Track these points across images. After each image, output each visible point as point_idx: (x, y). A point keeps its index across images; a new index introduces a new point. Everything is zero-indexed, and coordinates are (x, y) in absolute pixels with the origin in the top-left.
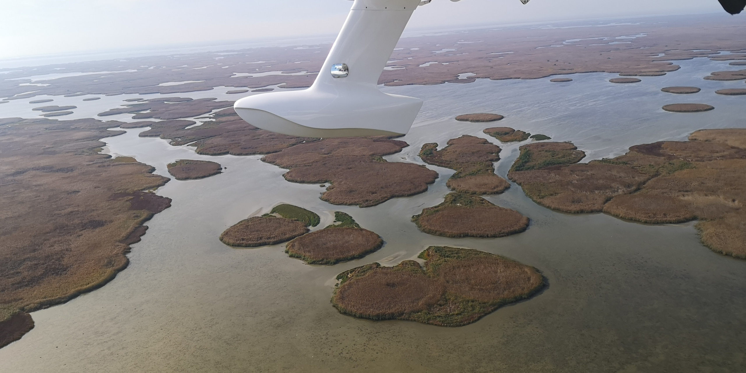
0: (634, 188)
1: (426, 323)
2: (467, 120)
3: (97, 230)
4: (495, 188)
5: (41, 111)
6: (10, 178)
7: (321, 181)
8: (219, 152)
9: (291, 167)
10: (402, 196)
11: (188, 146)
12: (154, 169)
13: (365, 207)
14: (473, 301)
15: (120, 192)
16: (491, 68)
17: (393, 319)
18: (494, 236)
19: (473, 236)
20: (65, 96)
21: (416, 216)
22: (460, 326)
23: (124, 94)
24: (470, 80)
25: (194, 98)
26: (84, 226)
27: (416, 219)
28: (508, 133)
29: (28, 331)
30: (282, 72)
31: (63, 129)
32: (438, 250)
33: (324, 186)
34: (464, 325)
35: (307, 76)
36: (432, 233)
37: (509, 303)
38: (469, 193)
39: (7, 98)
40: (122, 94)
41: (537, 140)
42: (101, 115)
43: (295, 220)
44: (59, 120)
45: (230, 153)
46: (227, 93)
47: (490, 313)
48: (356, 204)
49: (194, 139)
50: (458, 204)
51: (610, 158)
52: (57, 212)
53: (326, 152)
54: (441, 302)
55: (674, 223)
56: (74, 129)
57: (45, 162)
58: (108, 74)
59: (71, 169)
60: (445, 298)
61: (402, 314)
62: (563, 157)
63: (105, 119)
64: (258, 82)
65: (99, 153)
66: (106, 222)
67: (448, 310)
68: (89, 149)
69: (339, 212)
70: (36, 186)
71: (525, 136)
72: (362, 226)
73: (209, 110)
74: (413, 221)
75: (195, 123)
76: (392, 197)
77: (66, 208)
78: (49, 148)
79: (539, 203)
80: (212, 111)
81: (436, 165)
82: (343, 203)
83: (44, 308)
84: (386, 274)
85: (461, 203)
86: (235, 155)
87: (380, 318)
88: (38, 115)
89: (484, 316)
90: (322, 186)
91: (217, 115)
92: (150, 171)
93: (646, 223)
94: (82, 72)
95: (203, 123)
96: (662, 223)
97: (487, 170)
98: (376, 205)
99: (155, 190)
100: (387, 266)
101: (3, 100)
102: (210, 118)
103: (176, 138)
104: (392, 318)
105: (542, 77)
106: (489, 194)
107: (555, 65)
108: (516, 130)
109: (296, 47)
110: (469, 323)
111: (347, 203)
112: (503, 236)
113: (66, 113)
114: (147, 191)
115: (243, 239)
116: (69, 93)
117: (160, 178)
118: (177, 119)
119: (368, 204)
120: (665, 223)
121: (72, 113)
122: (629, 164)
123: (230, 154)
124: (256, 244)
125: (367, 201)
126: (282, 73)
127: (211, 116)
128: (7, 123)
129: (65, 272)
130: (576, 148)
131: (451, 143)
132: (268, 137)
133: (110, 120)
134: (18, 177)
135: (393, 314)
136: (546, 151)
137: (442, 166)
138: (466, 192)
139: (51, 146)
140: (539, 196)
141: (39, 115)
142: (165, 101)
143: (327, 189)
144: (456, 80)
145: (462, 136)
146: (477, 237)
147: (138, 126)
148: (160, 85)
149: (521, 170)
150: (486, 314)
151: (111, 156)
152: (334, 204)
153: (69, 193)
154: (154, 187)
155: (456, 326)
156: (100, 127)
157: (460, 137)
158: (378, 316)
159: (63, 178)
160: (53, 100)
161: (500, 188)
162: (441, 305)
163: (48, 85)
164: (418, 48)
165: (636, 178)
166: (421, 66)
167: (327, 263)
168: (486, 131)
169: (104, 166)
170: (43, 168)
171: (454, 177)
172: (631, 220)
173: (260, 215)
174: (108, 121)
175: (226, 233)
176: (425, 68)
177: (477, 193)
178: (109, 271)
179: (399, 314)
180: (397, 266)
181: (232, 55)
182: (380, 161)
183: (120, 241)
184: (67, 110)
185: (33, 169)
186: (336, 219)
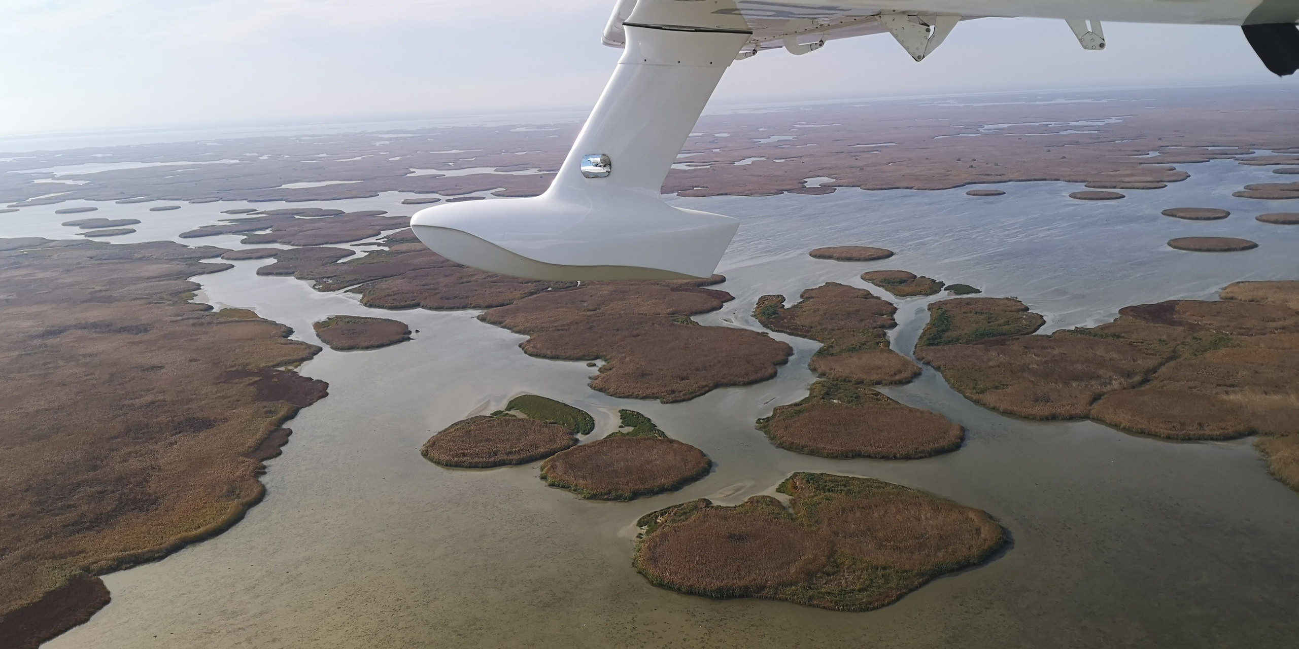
0: (1138, 378)
1: (807, 603)
2: (830, 257)
3: (202, 435)
4: (895, 374)
5: (78, 227)
6: (38, 342)
7: (589, 357)
8: (402, 304)
9: (533, 331)
10: (734, 384)
11: (345, 292)
12: (290, 331)
13: (670, 403)
14: (884, 568)
15: (235, 369)
16: (860, 169)
17: (747, 596)
18: (907, 458)
19: (869, 456)
20: (117, 203)
21: (763, 419)
22: (867, 610)
23: (221, 201)
24: (825, 189)
25: (347, 211)
26: (178, 428)
27: (764, 424)
28: (905, 281)
29: (100, 608)
30: (495, 168)
31: (121, 258)
32: (811, 478)
33: (595, 365)
34: (874, 609)
35: (541, 177)
36: (796, 449)
37: (948, 572)
38: (851, 381)
39: (15, 203)
40: (217, 201)
41: (957, 294)
42: (185, 236)
43: (551, 423)
44: (112, 243)
45: (421, 305)
46: (403, 203)
47: (916, 588)
48: (653, 397)
49: (355, 280)
50: (835, 401)
51: (1088, 327)
52: (127, 402)
53: (591, 307)
54: (828, 569)
55: (1217, 440)
56: (140, 259)
57: (95, 314)
58: (191, 166)
59: (144, 329)
60: (835, 561)
61: (763, 588)
62: (1007, 323)
63: (193, 243)
64: (456, 186)
65: (190, 301)
66: (215, 420)
67: (843, 583)
68: (171, 294)
69: (627, 410)
70: (84, 356)
71: (935, 287)
72: (671, 435)
73: (377, 232)
74: (760, 429)
75: (354, 253)
76: (717, 386)
77: (142, 396)
78: (101, 291)
79: (977, 402)
80: (380, 234)
81: (785, 333)
82: (631, 395)
83: (124, 568)
84: (726, 519)
85: (839, 399)
86: (431, 308)
87: (724, 595)
88: (74, 234)
89: (907, 593)
90: (590, 365)
91: (390, 241)
92: (284, 334)
93: (1169, 438)
94: (143, 162)
95: (368, 253)
96: (1197, 439)
97: (878, 343)
98: (690, 399)
99: (296, 367)
100: (724, 505)
101: (8, 206)
102: (379, 245)
103: (324, 278)
104: (745, 594)
105: (951, 186)
106: (886, 385)
107: (972, 166)
108: (918, 276)
109: (514, 127)
110: (883, 606)
111: (638, 395)
112: (921, 458)
113: (124, 231)
114: (282, 369)
115: (464, 455)
116: (125, 197)
117: (304, 346)
118: (321, 246)
119: (675, 398)
120: (1202, 440)
121: (134, 231)
122: (1123, 337)
123: (423, 307)
124: (488, 463)
125: (673, 391)
126: (495, 171)
127: (381, 241)
128: (21, 247)
129: (154, 507)
130: (1027, 309)
131: (807, 295)
132: (485, 279)
133: (202, 245)
134: (51, 341)
135: (747, 588)
136: (976, 313)
137: (797, 335)
138: (845, 381)
139: (104, 288)
140: (974, 388)
141: (76, 234)
142: (296, 214)
143: (600, 370)
144: (802, 189)
145: (825, 284)
146: (876, 458)
147: (253, 255)
148: (284, 186)
149: (937, 344)
150: (911, 591)
151: (212, 308)
152: (616, 397)
153: (145, 369)
154: (294, 361)
155: (861, 611)
156: (186, 256)
157: (822, 287)
158: (720, 590)
159: (133, 343)
160: (97, 209)
161: (905, 375)
162: (828, 574)
163: (84, 182)
164: (729, 133)
165: (1140, 362)
166: (737, 164)
167: (618, 498)
168: (867, 277)
169: (202, 324)
170: (95, 326)
171: (820, 353)
172: (1142, 433)
173: (487, 413)
174: (199, 247)
175: (433, 443)
176: (745, 168)
177: (865, 382)
178: (233, 506)
179: (757, 588)
180: (741, 506)
181: (405, 138)
182: (687, 324)
183: (246, 455)
184: (125, 226)
185: (78, 327)
186: (622, 423)
